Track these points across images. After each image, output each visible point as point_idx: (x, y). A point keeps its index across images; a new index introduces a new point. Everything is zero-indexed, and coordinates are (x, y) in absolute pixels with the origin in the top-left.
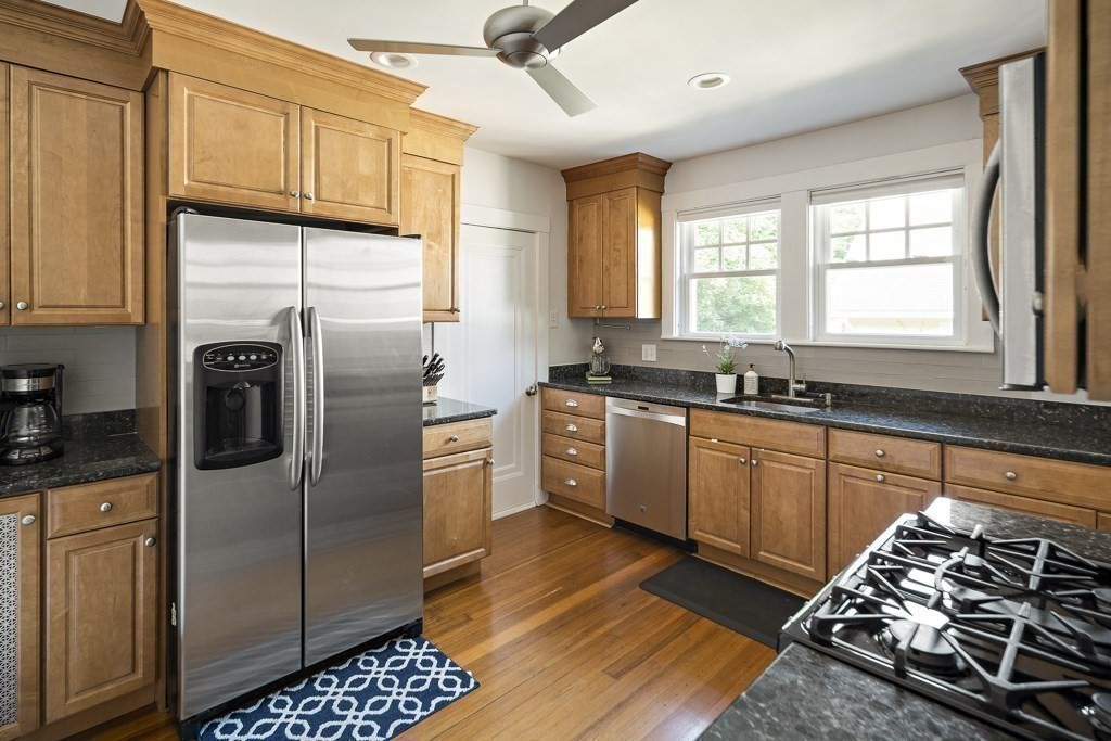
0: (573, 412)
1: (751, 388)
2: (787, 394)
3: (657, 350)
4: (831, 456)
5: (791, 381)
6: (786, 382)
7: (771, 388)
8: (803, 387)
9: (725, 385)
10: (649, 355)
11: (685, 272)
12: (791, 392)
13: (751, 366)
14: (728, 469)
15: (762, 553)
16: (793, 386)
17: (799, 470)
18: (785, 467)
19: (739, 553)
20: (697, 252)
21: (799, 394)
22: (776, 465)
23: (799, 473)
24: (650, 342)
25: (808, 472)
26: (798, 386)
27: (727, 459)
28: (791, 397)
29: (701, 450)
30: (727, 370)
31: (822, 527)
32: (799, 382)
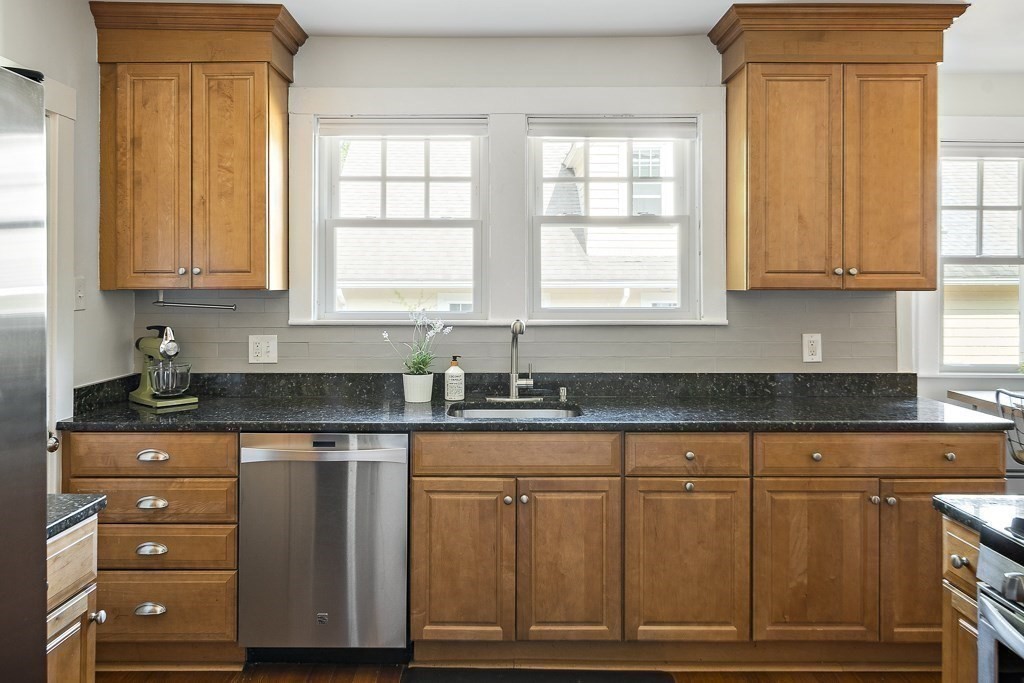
0: (155, 472)
1: (455, 392)
2: (508, 395)
3: (279, 343)
4: (629, 470)
5: (514, 376)
6: (508, 376)
7: (485, 388)
8: (530, 382)
9: (418, 389)
10: (264, 353)
11: (326, 216)
12: (514, 391)
13: (455, 358)
14: (482, 518)
15: (533, 628)
16: (516, 383)
17: (586, 496)
18: (567, 496)
19: (500, 638)
20: (343, 186)
21: (523, 392)
22: (554, 496)
23: (587, 501)
24: (265, 330)
25: (598, 497)
26: (523, 382)
27: (481, 503)
28: (514, 398)
29: (435, 497)
30: (419, 369)
31: (617, 566)
32: (523, 376)
